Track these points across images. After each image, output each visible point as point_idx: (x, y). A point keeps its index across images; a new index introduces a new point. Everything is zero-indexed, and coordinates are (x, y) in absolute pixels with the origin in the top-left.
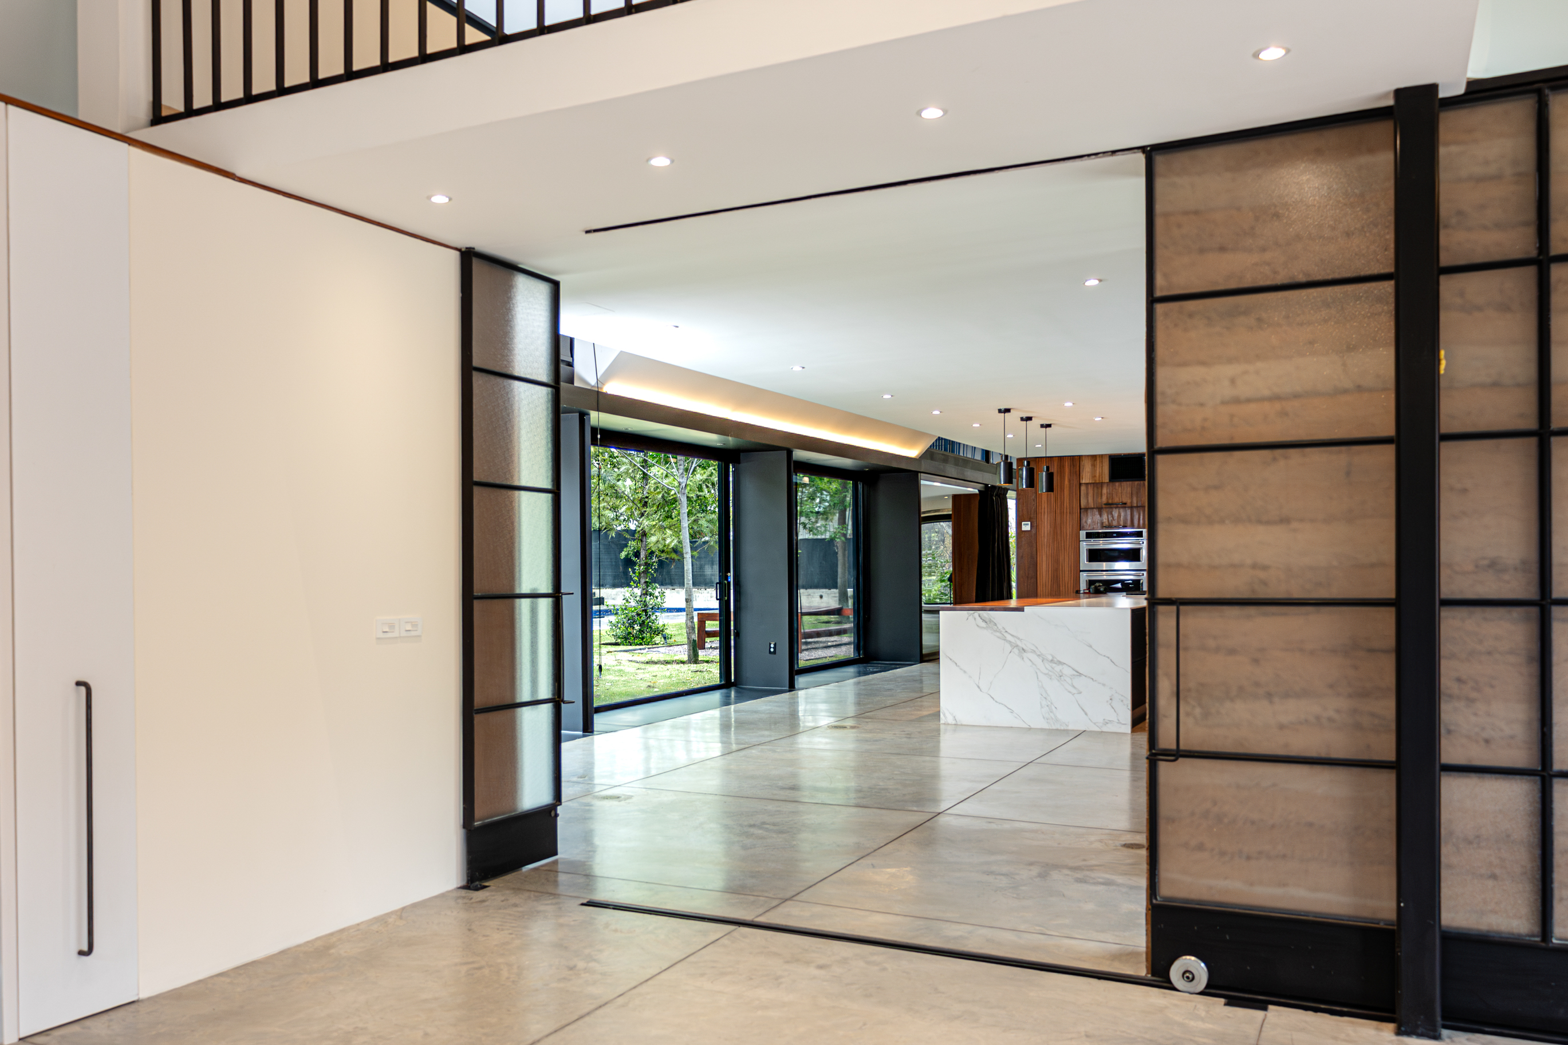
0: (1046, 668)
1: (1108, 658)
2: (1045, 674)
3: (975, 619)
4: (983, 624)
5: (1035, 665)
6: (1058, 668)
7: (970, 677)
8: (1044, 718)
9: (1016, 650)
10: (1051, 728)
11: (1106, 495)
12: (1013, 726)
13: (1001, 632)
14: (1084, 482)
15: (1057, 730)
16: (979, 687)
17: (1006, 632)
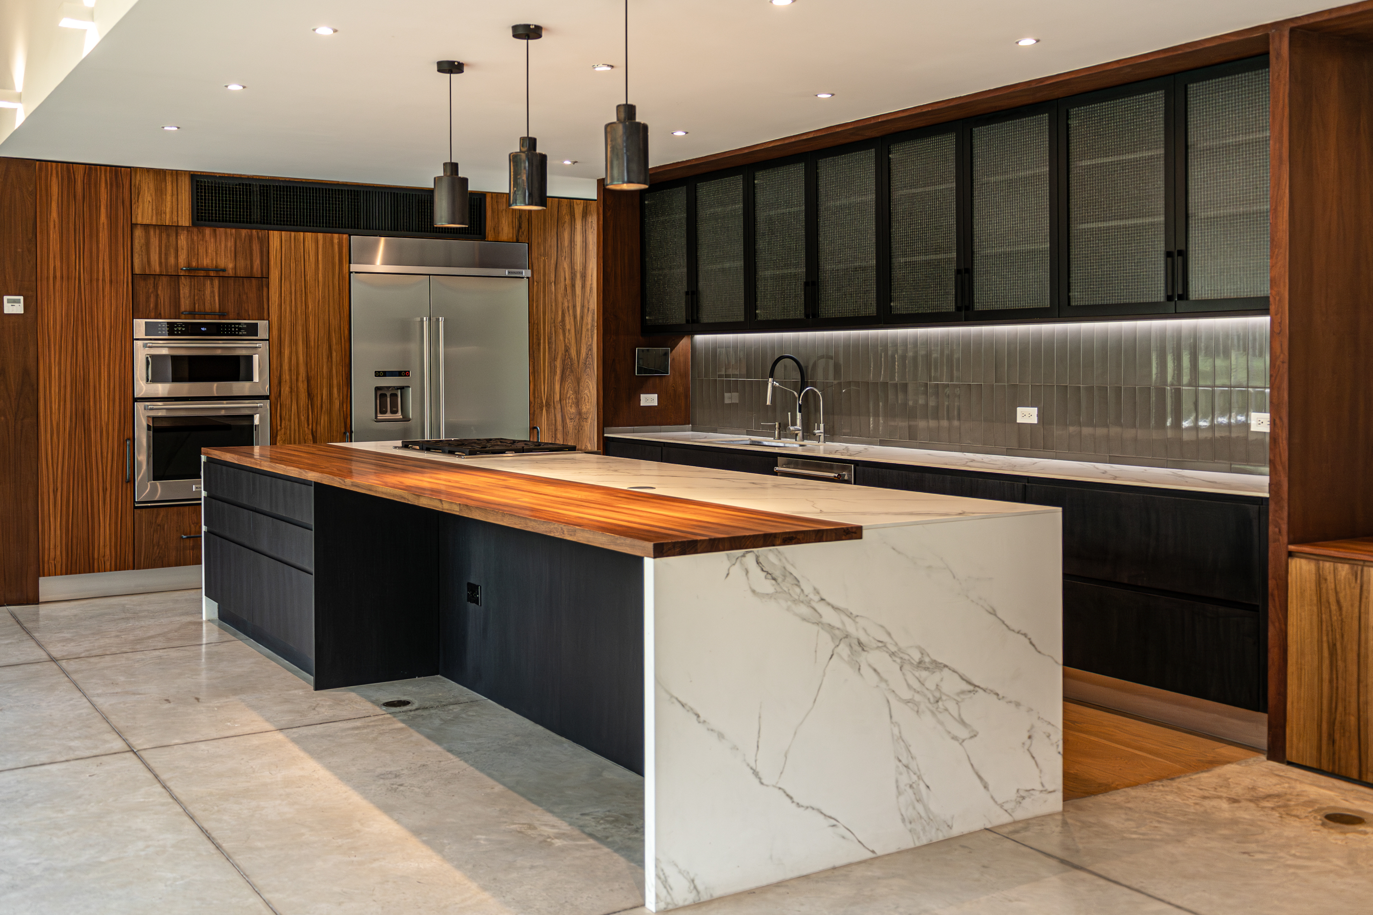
0: (909, 686)
1: (1025, 635)
2: (907, 702)
3: (747, 572)
4: (768, 586)
5: (886, 681)
6: (932, 680)
7: (735, 748)
8: (903, 820)
9: (844, 650)
10: (918, 844)
11: (185, 251)
12: (839, 862)
13: (808, 604)
14: (140, 221)
15: (930, 845)
16: (756, 773)
17: (822, 599)
